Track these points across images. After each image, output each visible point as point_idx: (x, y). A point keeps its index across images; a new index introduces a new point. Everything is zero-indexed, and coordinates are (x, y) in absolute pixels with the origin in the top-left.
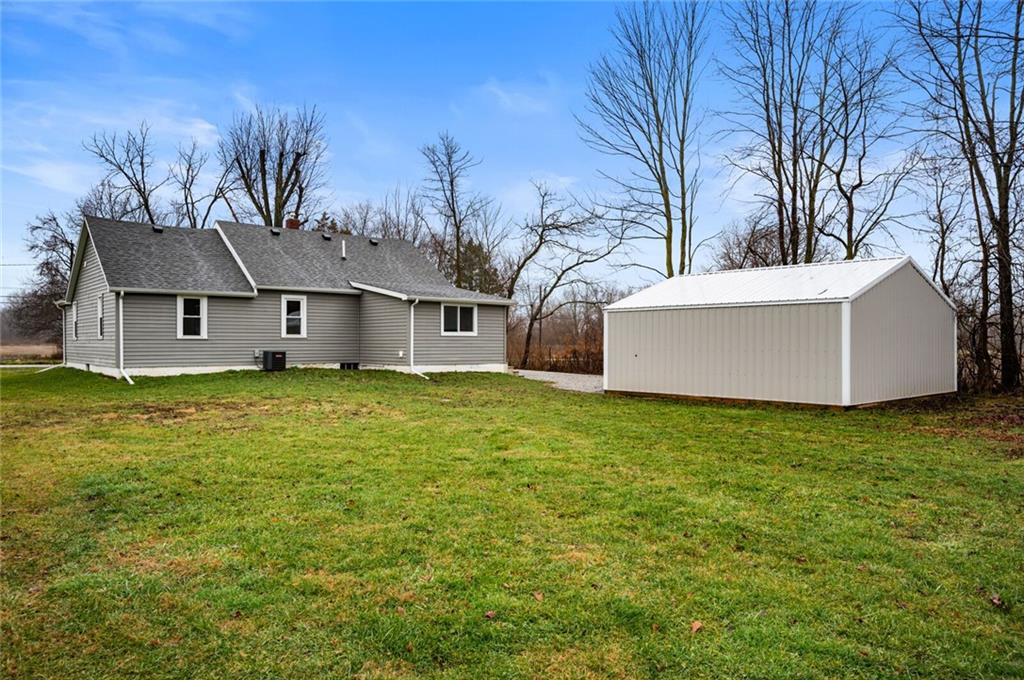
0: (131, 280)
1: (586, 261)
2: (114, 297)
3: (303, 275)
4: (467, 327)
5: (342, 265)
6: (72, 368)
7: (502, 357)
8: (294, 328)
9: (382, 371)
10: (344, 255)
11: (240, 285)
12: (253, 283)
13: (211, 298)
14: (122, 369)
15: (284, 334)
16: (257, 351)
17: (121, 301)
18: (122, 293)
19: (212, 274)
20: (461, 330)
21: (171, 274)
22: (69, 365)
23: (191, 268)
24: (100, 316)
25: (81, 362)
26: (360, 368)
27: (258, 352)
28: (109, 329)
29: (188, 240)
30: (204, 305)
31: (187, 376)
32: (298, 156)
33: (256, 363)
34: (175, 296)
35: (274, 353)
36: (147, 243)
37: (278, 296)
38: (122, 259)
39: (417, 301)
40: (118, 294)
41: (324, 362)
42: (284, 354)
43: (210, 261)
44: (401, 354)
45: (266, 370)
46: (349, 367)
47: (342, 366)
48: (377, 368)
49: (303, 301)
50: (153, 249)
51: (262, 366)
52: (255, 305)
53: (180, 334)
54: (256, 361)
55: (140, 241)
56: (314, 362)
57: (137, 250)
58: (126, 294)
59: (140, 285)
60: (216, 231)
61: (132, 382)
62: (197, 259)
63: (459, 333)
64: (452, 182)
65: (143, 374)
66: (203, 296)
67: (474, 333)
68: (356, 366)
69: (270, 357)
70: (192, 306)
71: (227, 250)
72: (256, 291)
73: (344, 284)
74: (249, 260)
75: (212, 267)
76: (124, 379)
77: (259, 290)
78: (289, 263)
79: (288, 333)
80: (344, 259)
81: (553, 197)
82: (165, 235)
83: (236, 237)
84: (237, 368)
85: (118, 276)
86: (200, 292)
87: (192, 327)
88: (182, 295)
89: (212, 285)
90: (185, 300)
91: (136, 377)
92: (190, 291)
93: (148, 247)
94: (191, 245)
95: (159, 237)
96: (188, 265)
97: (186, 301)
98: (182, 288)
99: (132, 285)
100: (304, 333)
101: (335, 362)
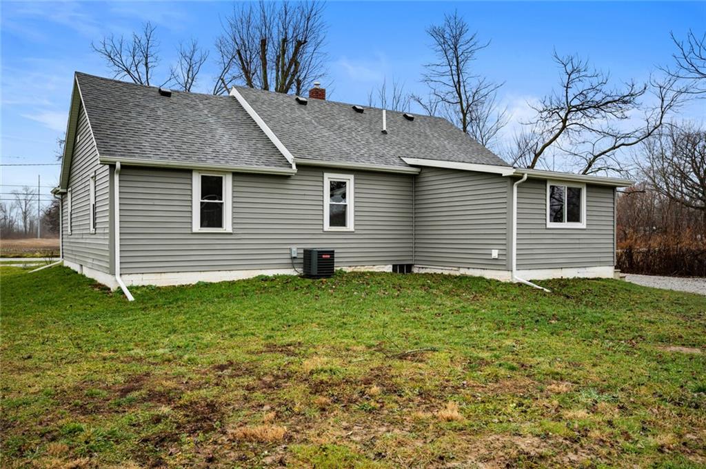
0: (132, 147)
1: (623, 144)
2: (107, 173)
3: (346, 148)
4: (574, 216)
5: (384, 139)
6: (68, 268)
7: (611, 258)
8: (338, 218)
9: (456, 277)
10: (385, 129)
11: (272, 159)
12: (290, 157)
13: (236, 174)
14: (118, 277)
15: (327, 227)
16: (294, 248)
17: (117, 178)
18: (118, 165)
19: (236, 145)
20: (568, 221)
21: (184, 142)
22: (66, 264)
23: (208, 136)
24: (92, 202)
25: (74, 261)
26: (415, 270)
27: (296, 251)
28: (103, 219)
29: (201, 106)
30: (228, 184)
31: (208, 285)
32: (299, 44)
33: (293, 265)
34: (188, 171)
35: (321, 253)
36: (152, 106)
37: (320, 174)
38: (120, 122)
39: (525, 177)
40: (112, 166)
41: (374, 263)
42: (332, 253)
43: (229, 129)
44: (495, 254)
45: (307, 275)
46: (403, 269)
47: (394, 267)
48: (446, 273)
49: (350, 180)
50: (159, 113)
51: (300, 270)
52: (294, 185)
53: (196, 226)
54: (293, 262)
55: (144, 103)
56: (362, 263)
57: (140, 114)
58: (125, 167)
59: (143, 154)
60: (234, 98)
61: (131, 298)
62: (214, 127)
63: (566, 225)
64: (457, 66)
65: (146, 284)
66: (226, 172)
67: (582, 225)
68: (409, 267)
69: (315, 258)
70: (212, 187)
71: (249, 117)
72: (294, 167)
73: (397, 161)
74: (279, 128)
75: (234, 137)
76: (120, 291)
77: (298, 166)
78: (326, 134)
79: (332, 224)
80: (384, 132)
81: (582, 74)
82: (173, 99)
83: (259, 104)
84: (270, 273)
85: (112, 142)
86: (222, 165)
87: (212, 216)
88: (199, 170)
89: (237, 158)
90: (202, 177)
91: (137, 288)
92: (211, 164)
93: (152, 110)
94: (206, 112)
95: (166, 100)
96: (204, 132)
97: (205, 180)
98: (200, 160)
99: (131, 154)
100: (350, 225)
101: (385, 262)
